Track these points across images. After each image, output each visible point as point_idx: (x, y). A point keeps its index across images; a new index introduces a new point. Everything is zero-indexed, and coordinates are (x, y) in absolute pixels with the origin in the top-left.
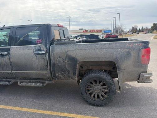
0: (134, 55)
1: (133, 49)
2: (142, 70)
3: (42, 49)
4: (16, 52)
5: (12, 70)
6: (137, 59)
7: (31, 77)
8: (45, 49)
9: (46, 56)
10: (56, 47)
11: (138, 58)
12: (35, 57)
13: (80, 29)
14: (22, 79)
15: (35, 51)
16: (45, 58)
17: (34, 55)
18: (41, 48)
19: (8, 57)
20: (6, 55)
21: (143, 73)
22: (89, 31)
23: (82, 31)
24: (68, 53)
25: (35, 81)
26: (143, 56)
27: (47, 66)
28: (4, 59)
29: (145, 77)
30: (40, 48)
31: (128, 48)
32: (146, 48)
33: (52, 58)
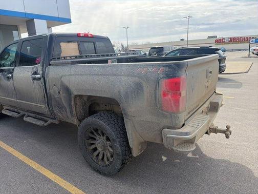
0: (147, 89)
1: (147, 79)
2: (165, 122)
5: (16, 98)
6: (154, 99)
9: (41, 83)
11: (155, 97)
12: (33, 83)
13: (209, 37)
15: (33, 74)
20: (10, 78)
21: (167, 129)
22: (227, 40)
23: (213, 40)
24: (62, 79)
26: (165, 95)
27: (44, 97)
29: (170, 137)
30: (37, 70)
31: (138, 77)
32: (171, 77)
33: (47, 86)
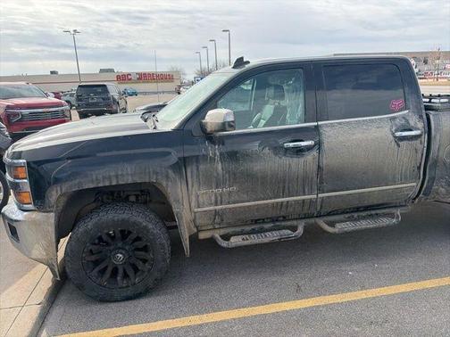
3: (412, 123)
4: (341, 139)
5: (320, 190)
7: (366, 203)
8: (420, 125)
9: (421, 143)
10: (444, 119)
12: (396, 146)
13: (102, 71)
14: (334, 214)
15: (396, 131)
16: (419, 147)
17: (393, 143)
18: (410, 122)
19: (315, 153)
20: (309, 148)
22: (134, 77)
25: (364, 214)
27: (419, 168)
28: (302, 160)
30: (407, 121)
33: (434, 147)
